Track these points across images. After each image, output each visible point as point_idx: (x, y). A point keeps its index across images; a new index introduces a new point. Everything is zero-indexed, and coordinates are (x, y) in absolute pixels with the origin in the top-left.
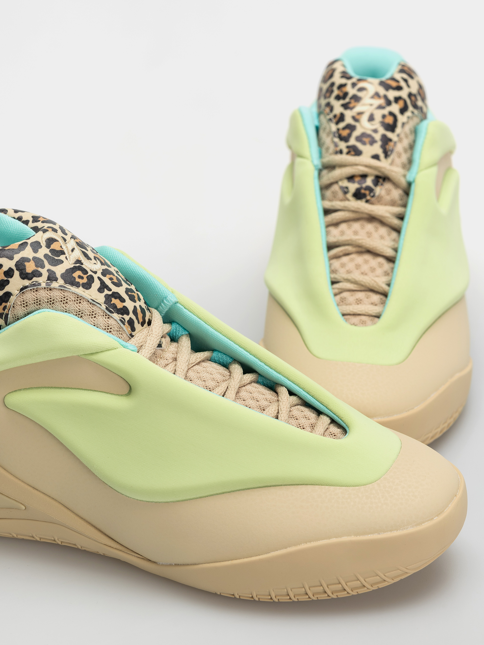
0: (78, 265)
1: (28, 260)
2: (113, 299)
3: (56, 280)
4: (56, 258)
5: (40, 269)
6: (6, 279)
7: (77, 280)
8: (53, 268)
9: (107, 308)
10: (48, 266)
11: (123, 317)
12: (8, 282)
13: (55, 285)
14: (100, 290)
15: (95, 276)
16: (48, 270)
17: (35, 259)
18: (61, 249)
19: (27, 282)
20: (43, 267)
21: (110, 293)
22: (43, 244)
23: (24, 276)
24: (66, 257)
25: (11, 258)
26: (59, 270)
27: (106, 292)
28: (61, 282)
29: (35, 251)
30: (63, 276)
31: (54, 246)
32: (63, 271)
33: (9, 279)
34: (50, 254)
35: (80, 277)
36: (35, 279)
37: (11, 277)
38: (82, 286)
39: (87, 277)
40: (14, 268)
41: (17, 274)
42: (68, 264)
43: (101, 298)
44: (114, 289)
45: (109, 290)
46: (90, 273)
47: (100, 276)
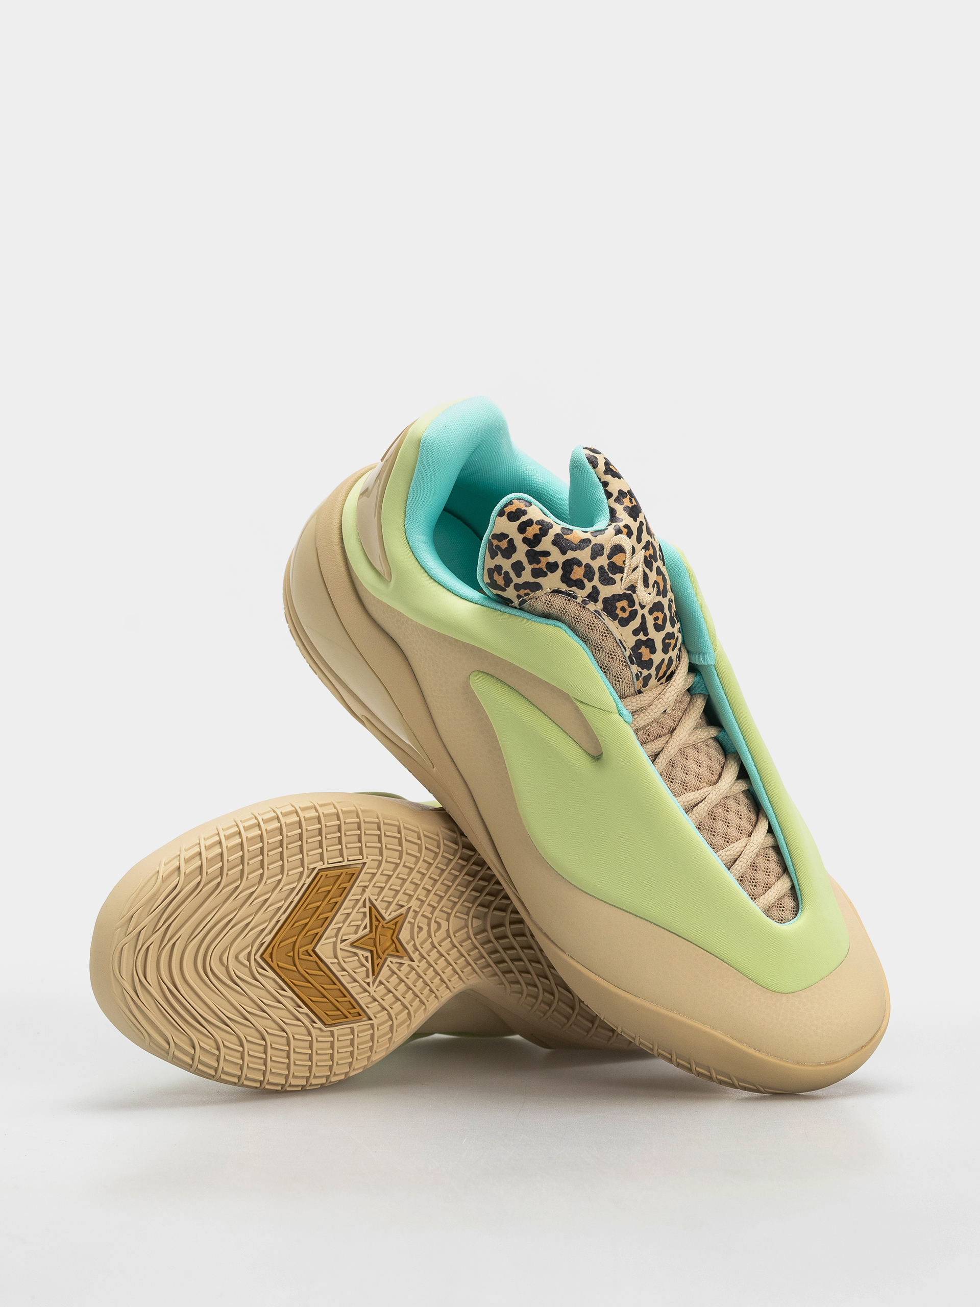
0: (629, 592)
1: (579, 563)
2: (643, 647)
3: (596, 601)
4: (610, 575)
5: (586, 581)
6: (545, 570)
7: (618, 612)
8: (600, 587)
9: (630, 657)
10: (596, 582)
11: (642, 671)
12: (545, 575)
13: (591, 606)
14: (636, 632)
15: (640, 612)
16: (594, 587)
17: (588, 566)
18: (623, 565)
19: (564, 587)
20: (590, 580)
21: (644, 638)
22: (607, 551)
23: (566, 579)
24: (622, 577)
25: (564, 552)
26: (606, 591)
27: (641, 637)
28: (599, 606)
29: (593, 557)
30: (606, 600)
31: (617, 559)
32: (609, 595)
33: (548, 573)
34: (606, 568)
35: (623, 610)
36: (574, 589)
37: (552, 572)
38: (618, 621)
39: (630, 612)
40: (560, 565)
41: (559, 572)
42: (619, 588)
43: (631, 641)
44: (653, 634)
45: (646, 634)
46: (637, 607)
47: (646, 611)
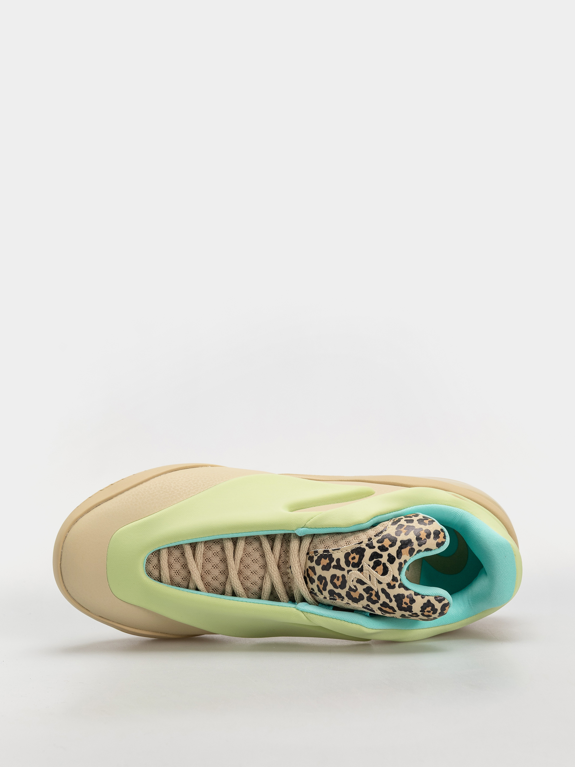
0: (360, 567)
1: (391, 546)
2: (328, 561)
3: (367, 545)
4: (375, 560)
5: (380, 545)
6: (399, 530)
7: (354, 555)
8: (372, 551)
9: (329, 551)
10: (376, 550)
11: (317, 556)
13: (366, 541)
14: (338, 560)
15: (347, 568)
16: (374, 547)
17: (387, 549)
20: (379, 548)
21: (332, 564)
22: (388, 564)
26: (368, 552)
27: (334, 563)
28: (363, 546)
29: (389, 555)
30: (364, 550)
31: (380, 568)
32: (365, 553)
34: (380, 559)
35: (354, 558)
37: (396, 532)
38: (349, 552)
39: (350, 562)
42: (366, 562)
43: (335, 556)
44: (333, 571)
45: (335, 567)
46: (351, 568)
47: (345, 573)
